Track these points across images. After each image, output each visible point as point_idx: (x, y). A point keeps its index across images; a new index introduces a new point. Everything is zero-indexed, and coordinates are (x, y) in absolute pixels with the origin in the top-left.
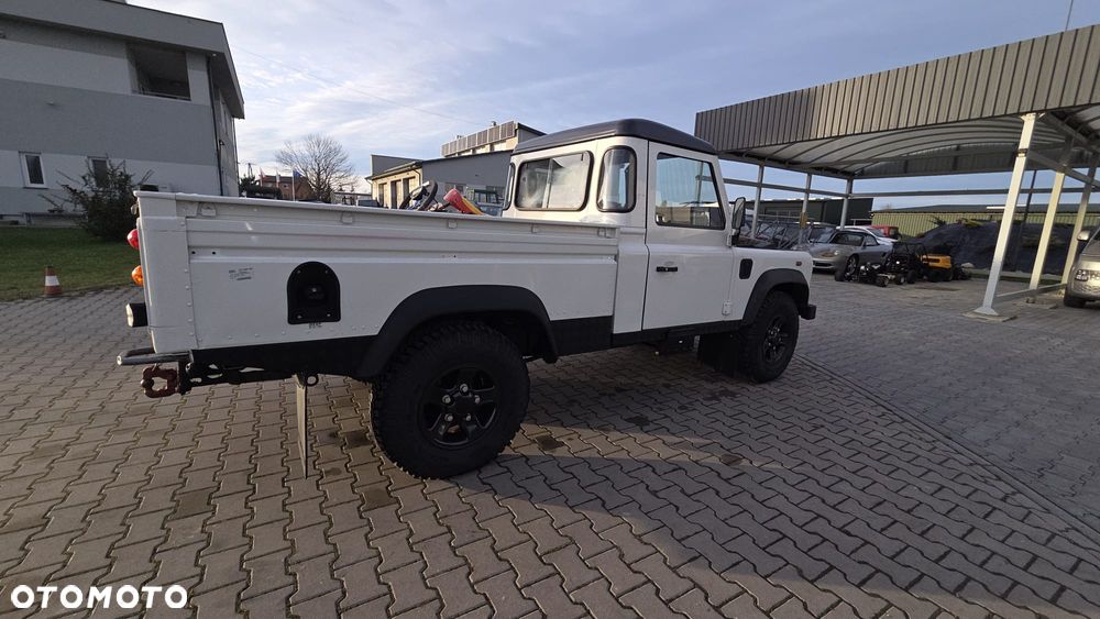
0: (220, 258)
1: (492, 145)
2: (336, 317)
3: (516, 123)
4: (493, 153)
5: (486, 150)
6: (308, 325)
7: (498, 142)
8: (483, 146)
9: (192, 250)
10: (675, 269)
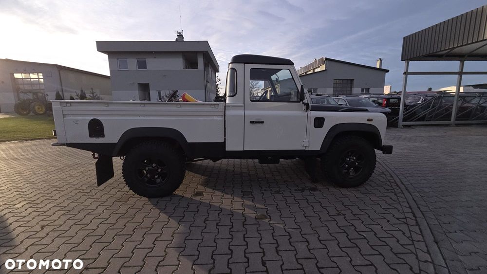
0: (72, 117)
1: (314, 70)
2: (103, 136)
3: (324, 58)
4: (314, 73)
5: (312, 72)
6: (95, 138)
7: (316, 68)
8: (310, 71)
9: (64, 116)
10: (263, 122)
